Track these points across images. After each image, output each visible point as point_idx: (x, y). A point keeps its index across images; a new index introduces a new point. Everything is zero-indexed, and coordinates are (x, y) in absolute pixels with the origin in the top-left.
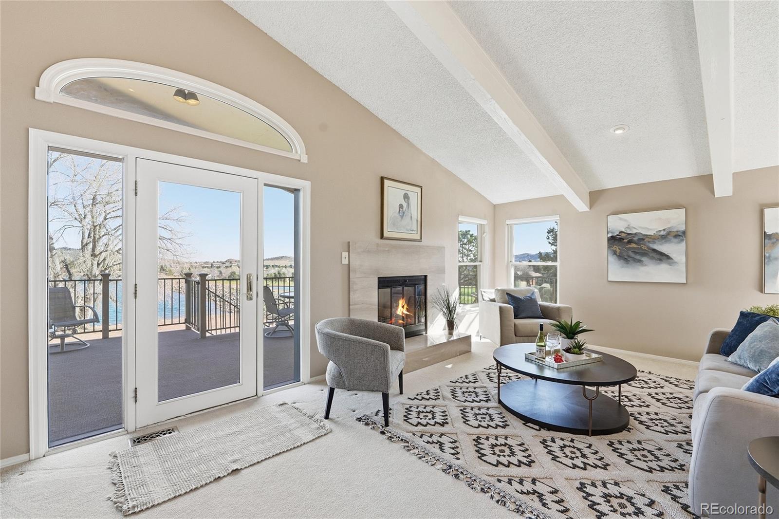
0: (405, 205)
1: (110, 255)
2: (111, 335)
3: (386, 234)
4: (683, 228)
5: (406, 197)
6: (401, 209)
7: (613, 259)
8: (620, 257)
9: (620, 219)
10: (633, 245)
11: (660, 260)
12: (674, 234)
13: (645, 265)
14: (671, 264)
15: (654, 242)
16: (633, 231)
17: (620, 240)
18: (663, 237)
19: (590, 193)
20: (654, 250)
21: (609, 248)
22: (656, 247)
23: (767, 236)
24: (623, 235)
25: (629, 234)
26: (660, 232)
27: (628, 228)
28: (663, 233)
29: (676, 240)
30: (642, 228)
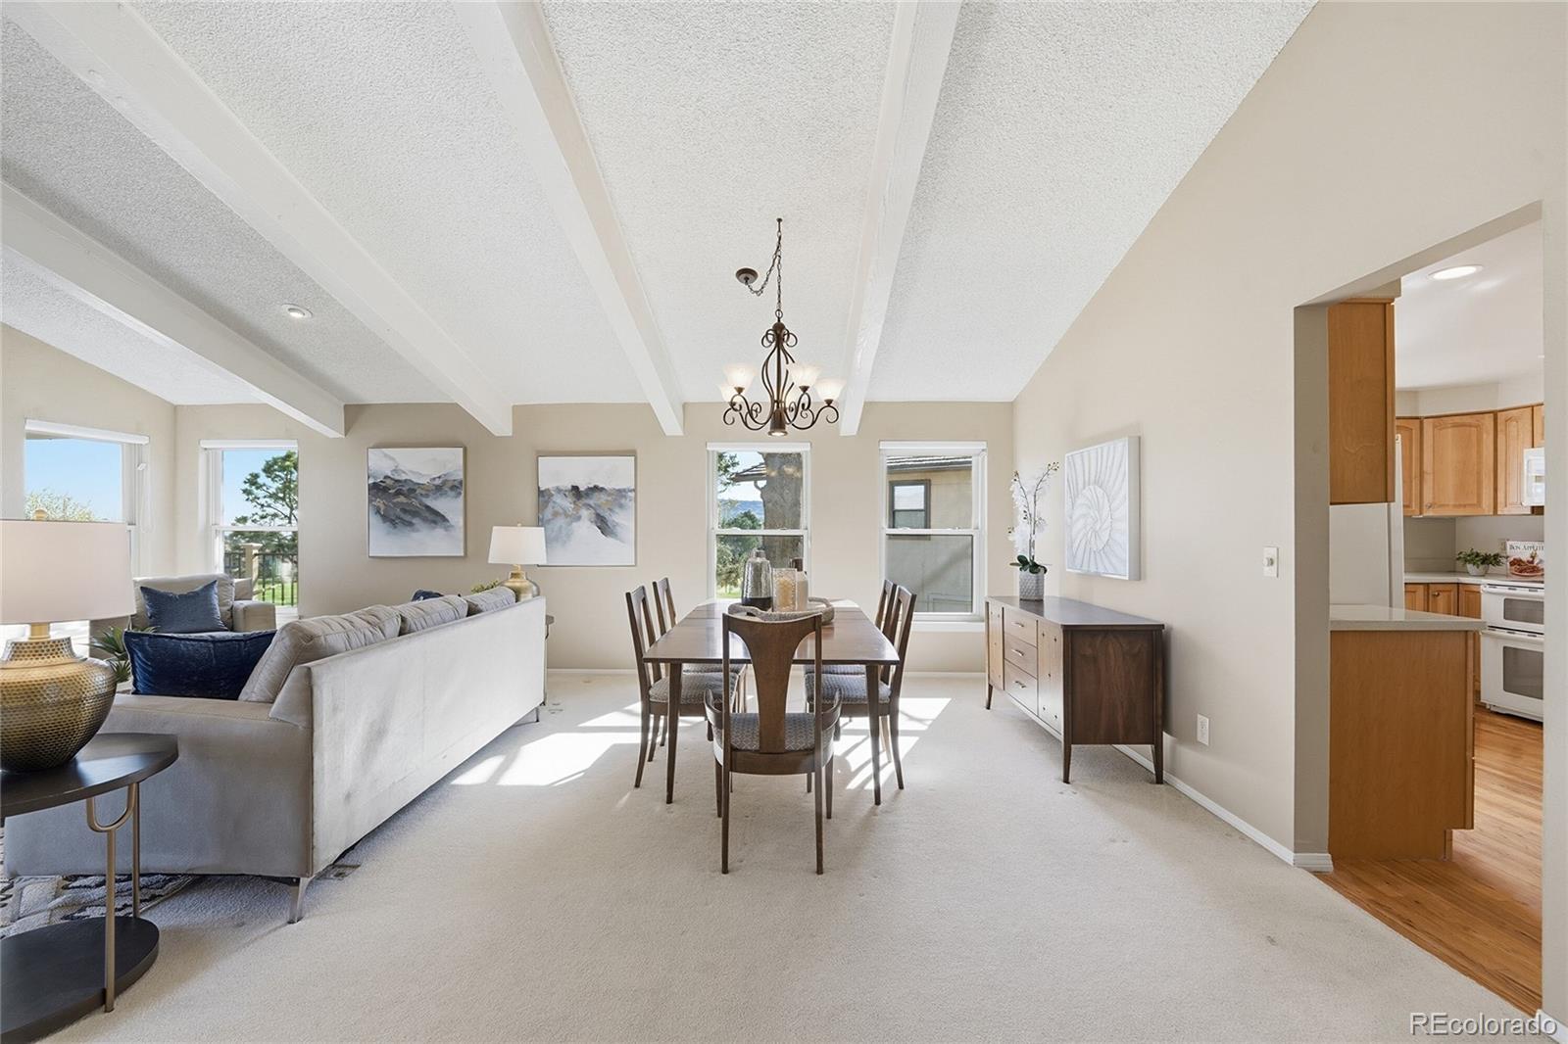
4: (460, 476)
7: (375, 520)
8: (385, 518)
9: (386, 455)
10: (402, 499)
11: (435, 522)
12: (450, 484)
13: (418, 531)
14: (446, 529)
15: (427, 496)
16: (403, 477)
17: (386, 489)
18: (439, 488)
19: (345, 406)
20: (428, 507)
21: (370, 501)
22: (429, 502)
23: (541, 493)
24: (388, 481)
25: (397, 481)
26: (434, 479)
27: (395, 471)
28: (438, 482)
29: (453, 493)
30: (411, 472)
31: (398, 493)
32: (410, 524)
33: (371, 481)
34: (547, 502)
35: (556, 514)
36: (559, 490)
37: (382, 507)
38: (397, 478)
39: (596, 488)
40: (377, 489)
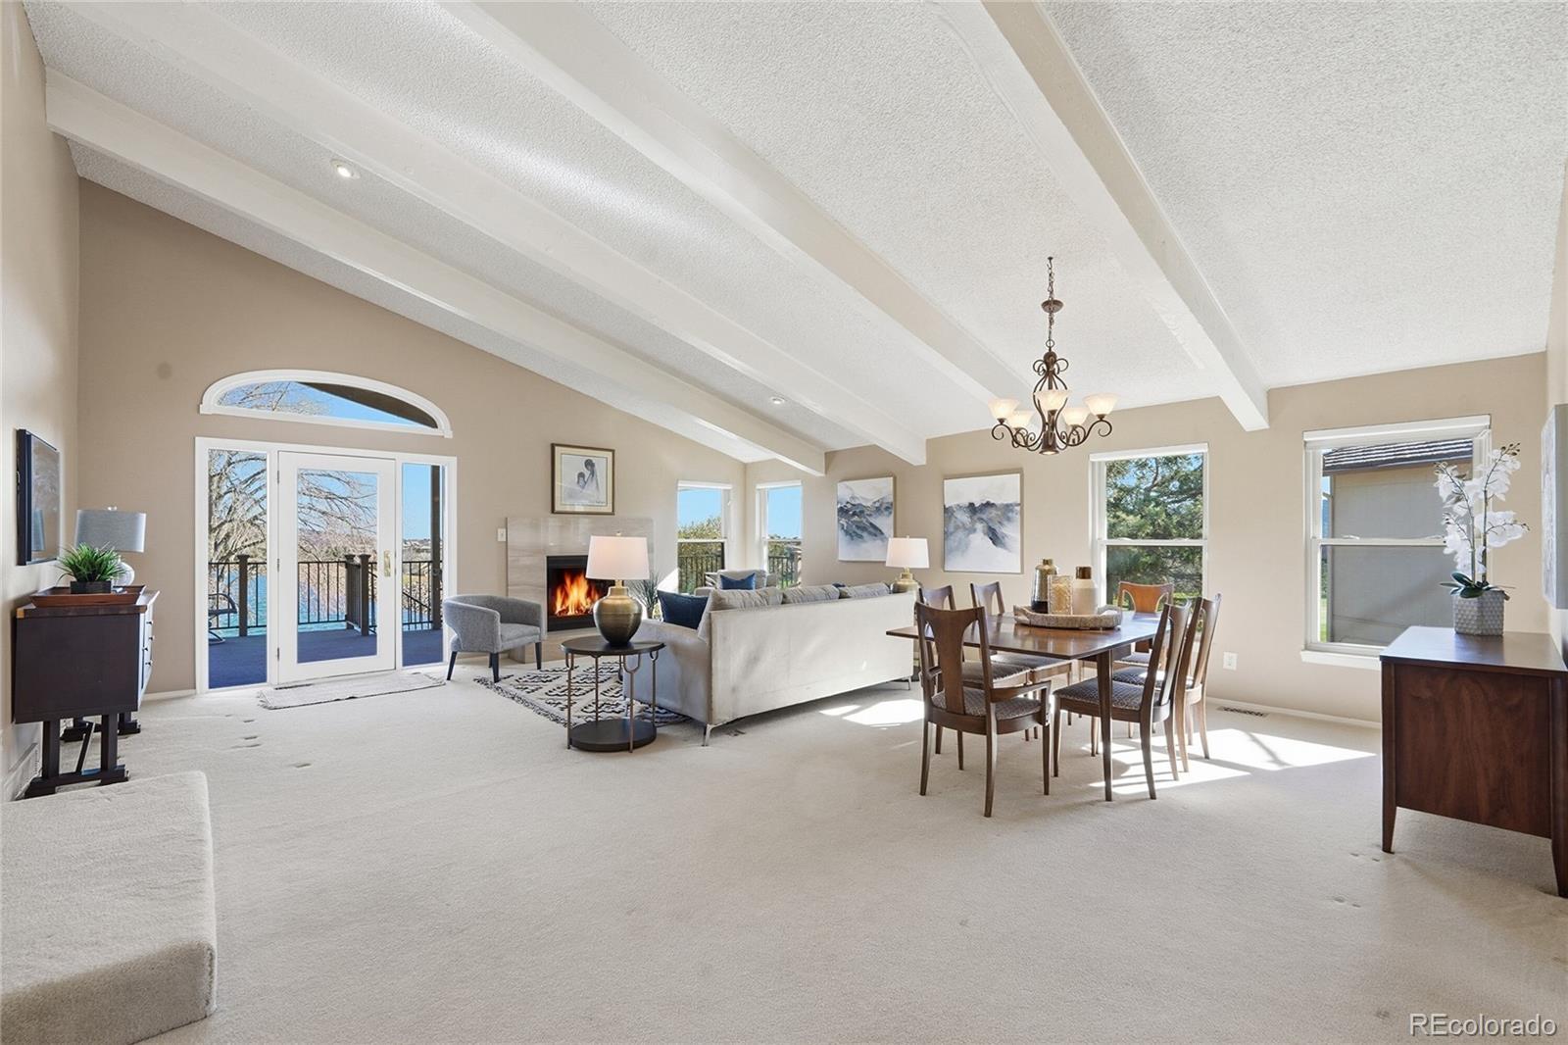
0: (587, 473)
1: (238, 529)
2: (250, 632)
3: (557, 509)
4: (891, 499)
5: (589, 464)
6: (581, 479)
7: (841, 534)
8: (847, 532)
9: (847, 487)
10: (856, 518)
11: (876, 536)
12: (884, 506)
13: (865, 542)
14: (882, 540)
15: (870, 515)
16: (857, 502)
17: (847, 511)
18: (878, 509)
19: (826, 454)
20: (871, 524)
21: (839, 520)
22: (872, 520)
23: (946, 510)
24: (849, 506)
25: (854, 505)
26: (875, 503)
27: (853, 498)
28: (877, 505)
29: (886, 513)
30: (863, 498)
31: (854, 514)
32: (861, 537)
33: (839, 506)
34: (950, 517)
35: (957, 528)
36: (960, 507)
37: (845, 525)
38: (853, 502)
39: (988, 505)
40: (843, 511)
